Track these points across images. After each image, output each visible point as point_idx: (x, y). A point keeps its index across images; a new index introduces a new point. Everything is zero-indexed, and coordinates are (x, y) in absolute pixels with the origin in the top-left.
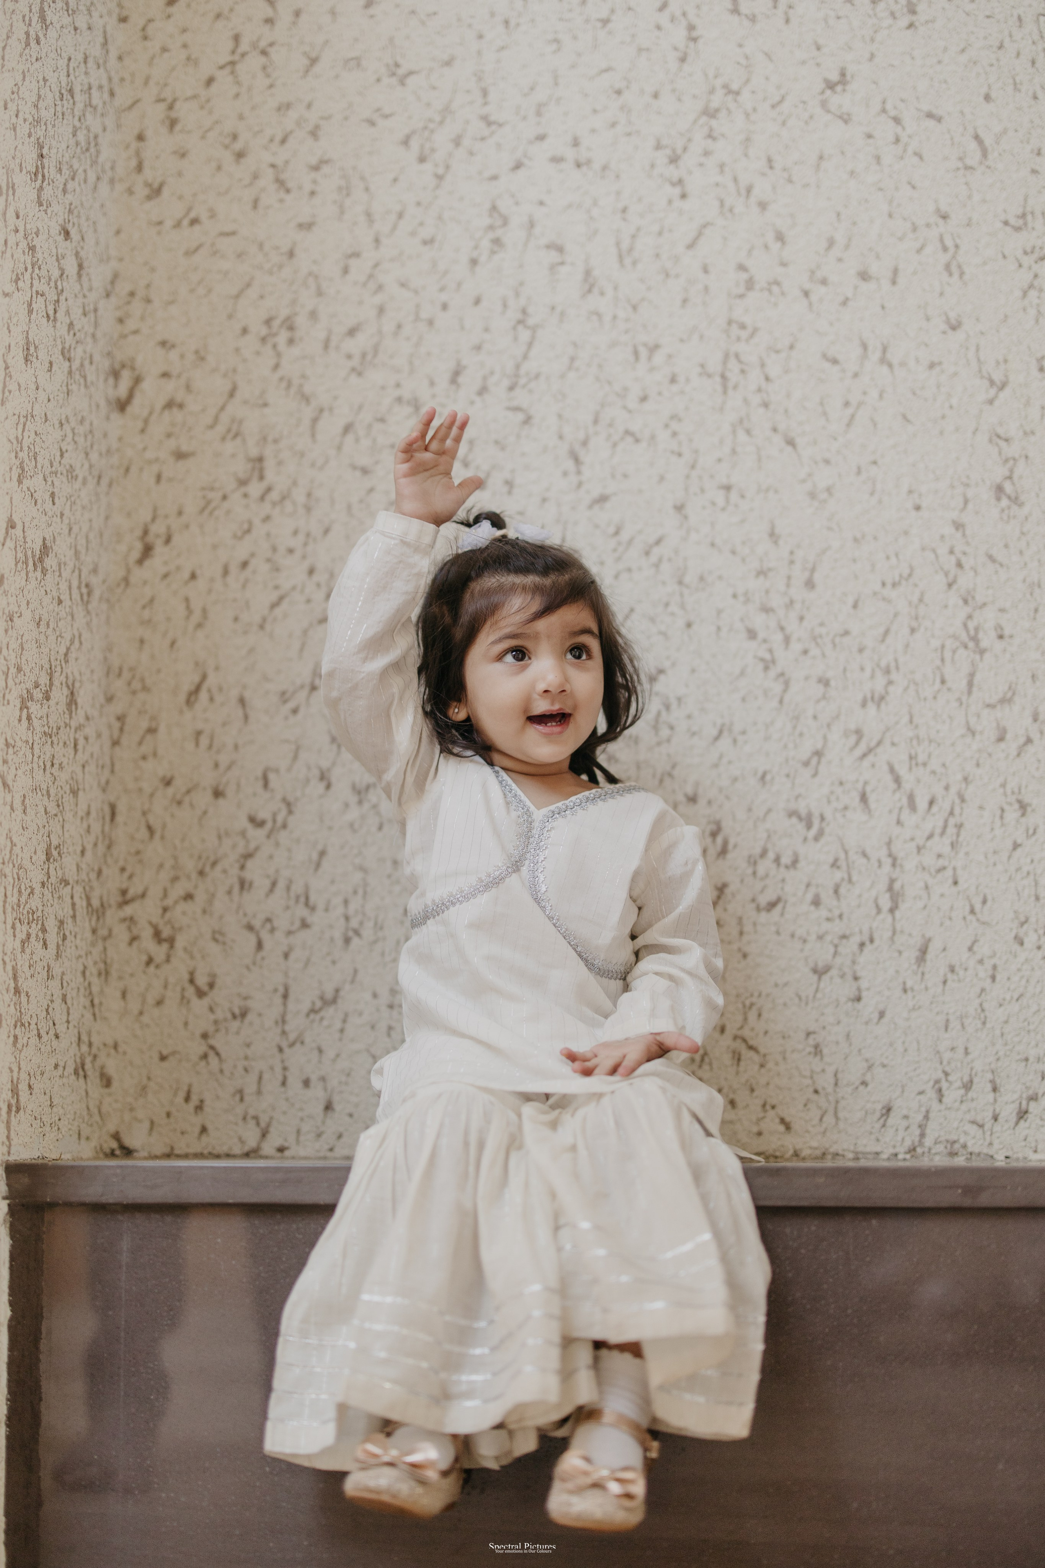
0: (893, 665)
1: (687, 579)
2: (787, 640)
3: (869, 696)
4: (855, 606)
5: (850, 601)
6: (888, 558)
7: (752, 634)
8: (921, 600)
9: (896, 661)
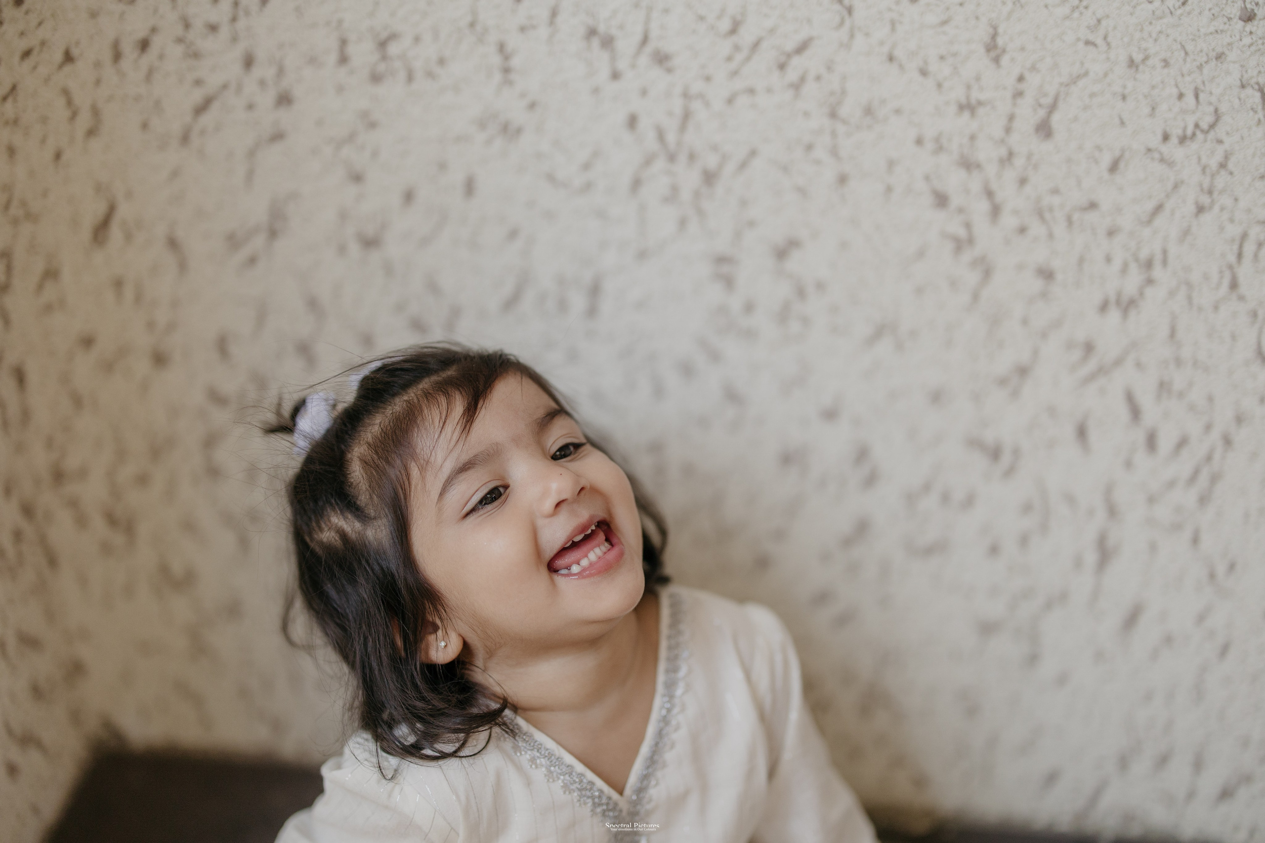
0: (1158, 257)
1: (844, 111)
2: (996, 211)
3: (1113, 298)
4: (1114, 168)
5: (1106, 160)
6: (1181, 96)
7: (941, 200)
8: (1223, 166)
9: (1165, 252)
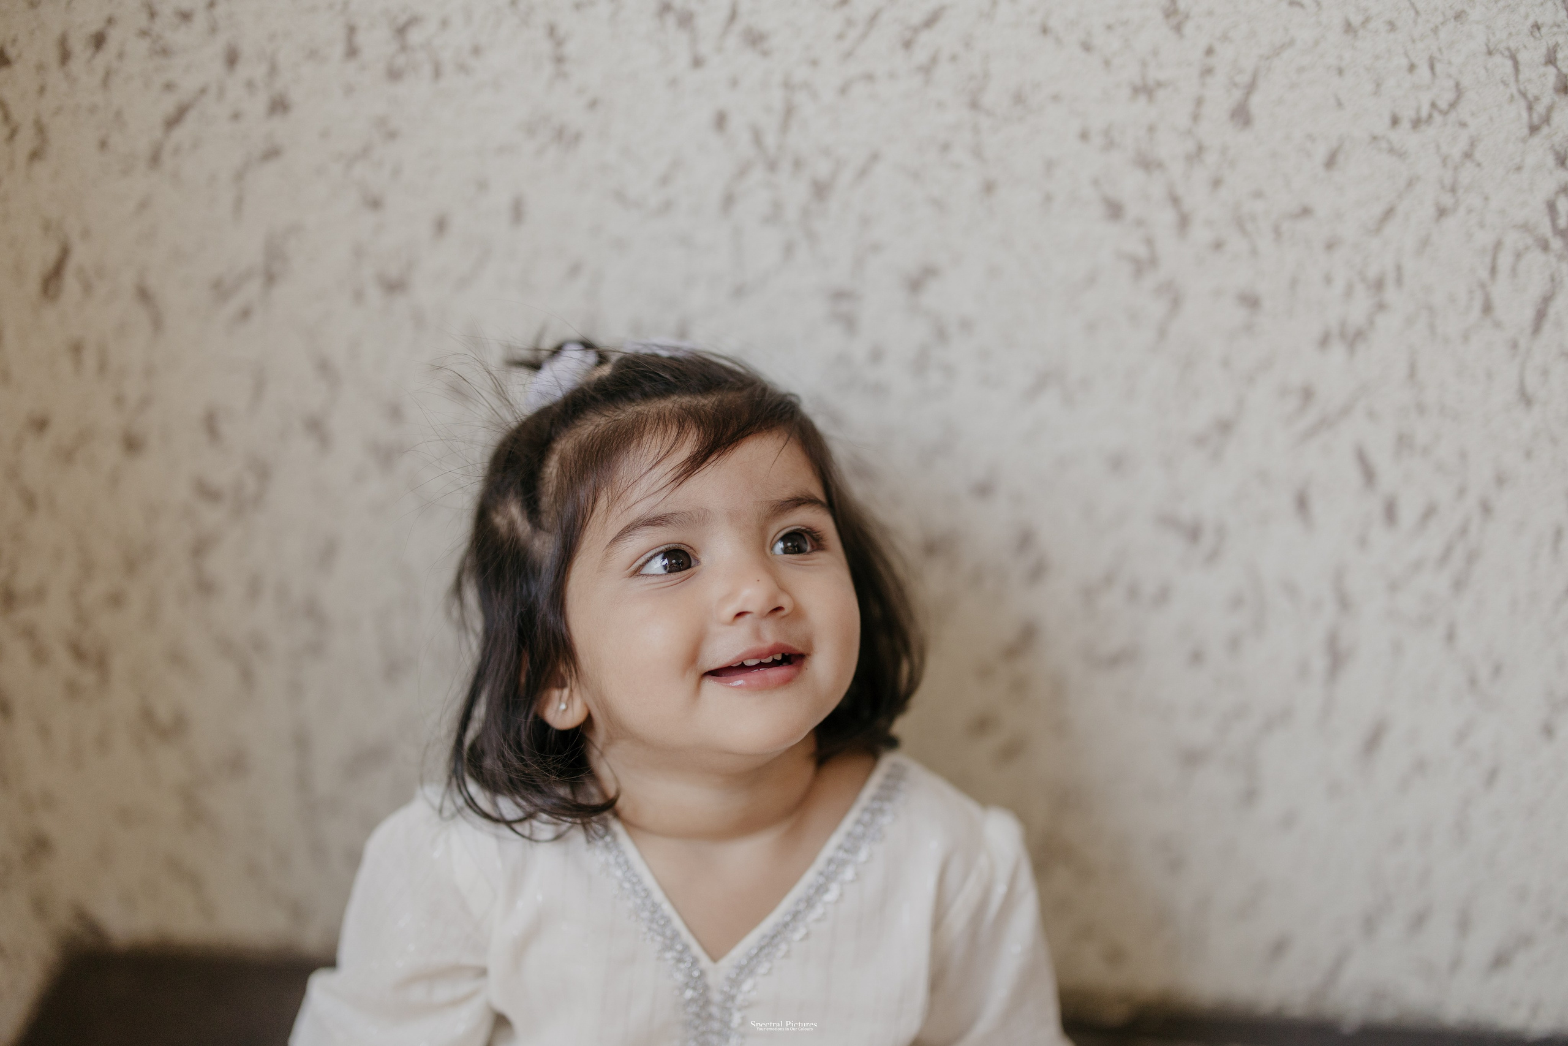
0: (1391, 276)
1: (988, 99)
2: (1184, 222)
3: (1335, 330)
4: (1331, 162)
5: (1321, 152)
6: (1412, 68)
7: (1115, 210)
8: (1468, 155)
9: (1399, 268)
